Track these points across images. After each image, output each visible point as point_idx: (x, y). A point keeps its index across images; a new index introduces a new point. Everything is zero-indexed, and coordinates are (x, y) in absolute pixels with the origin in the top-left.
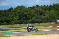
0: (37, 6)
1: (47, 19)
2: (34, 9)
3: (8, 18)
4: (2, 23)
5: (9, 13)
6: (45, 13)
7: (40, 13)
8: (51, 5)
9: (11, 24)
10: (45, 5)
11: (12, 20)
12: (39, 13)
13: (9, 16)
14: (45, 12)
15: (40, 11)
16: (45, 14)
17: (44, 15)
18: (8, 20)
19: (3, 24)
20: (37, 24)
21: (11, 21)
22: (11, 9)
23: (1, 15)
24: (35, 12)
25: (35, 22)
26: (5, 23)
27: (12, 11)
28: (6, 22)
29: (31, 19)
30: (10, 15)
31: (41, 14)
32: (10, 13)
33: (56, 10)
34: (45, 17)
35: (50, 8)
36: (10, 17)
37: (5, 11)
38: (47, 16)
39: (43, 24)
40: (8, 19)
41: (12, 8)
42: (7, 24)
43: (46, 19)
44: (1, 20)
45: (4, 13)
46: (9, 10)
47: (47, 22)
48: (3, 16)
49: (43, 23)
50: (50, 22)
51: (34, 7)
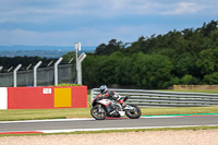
3: (199, 61)
4: (177, 79)
5: (202, 42)
9: (208, 83)
11: (212, 68)
13: (202, 52)
18: (200, 69)
19: (181, 83)
21: (211, 72)
22: (209, 26)
23: (173, 51)
26: (187, 77)
27: (212, 33)
28: (191, 77)
30: (206, 48)
32: (207, 40)
36: (205, 56)
37: (188, 34)
40: (198, 63)
41: (213, 22)
42: (194, 84)
44: (172, 67)
45: (186, 43)
46: (203, 29)
48: (180, 52)
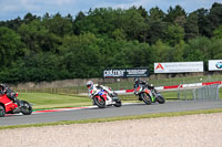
0: (29, 16)
1: (68, 67)
2: (19, 29)
6: (60, 44)
7: (43, 42)
8: (81, 13)
10: (58, 15)
12: (39, 44)
14: (59, 38)
15: (43, 38)
16: (60, 48)
17: (57, 51)
20: (31, 85)
24: (22, 40)
25: (23, 80)
29: (9, 65)
31: (45, 48)
33: (100, 32)
34: (62, 57)
35: (79, 25)
38: (67, 54)
39: (53, 85)
43: (64, 66)
47: (68, 78)
49: (54, 80)
50: (79, 77)
51: (17, 21)
